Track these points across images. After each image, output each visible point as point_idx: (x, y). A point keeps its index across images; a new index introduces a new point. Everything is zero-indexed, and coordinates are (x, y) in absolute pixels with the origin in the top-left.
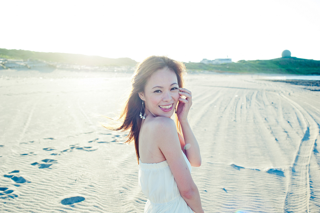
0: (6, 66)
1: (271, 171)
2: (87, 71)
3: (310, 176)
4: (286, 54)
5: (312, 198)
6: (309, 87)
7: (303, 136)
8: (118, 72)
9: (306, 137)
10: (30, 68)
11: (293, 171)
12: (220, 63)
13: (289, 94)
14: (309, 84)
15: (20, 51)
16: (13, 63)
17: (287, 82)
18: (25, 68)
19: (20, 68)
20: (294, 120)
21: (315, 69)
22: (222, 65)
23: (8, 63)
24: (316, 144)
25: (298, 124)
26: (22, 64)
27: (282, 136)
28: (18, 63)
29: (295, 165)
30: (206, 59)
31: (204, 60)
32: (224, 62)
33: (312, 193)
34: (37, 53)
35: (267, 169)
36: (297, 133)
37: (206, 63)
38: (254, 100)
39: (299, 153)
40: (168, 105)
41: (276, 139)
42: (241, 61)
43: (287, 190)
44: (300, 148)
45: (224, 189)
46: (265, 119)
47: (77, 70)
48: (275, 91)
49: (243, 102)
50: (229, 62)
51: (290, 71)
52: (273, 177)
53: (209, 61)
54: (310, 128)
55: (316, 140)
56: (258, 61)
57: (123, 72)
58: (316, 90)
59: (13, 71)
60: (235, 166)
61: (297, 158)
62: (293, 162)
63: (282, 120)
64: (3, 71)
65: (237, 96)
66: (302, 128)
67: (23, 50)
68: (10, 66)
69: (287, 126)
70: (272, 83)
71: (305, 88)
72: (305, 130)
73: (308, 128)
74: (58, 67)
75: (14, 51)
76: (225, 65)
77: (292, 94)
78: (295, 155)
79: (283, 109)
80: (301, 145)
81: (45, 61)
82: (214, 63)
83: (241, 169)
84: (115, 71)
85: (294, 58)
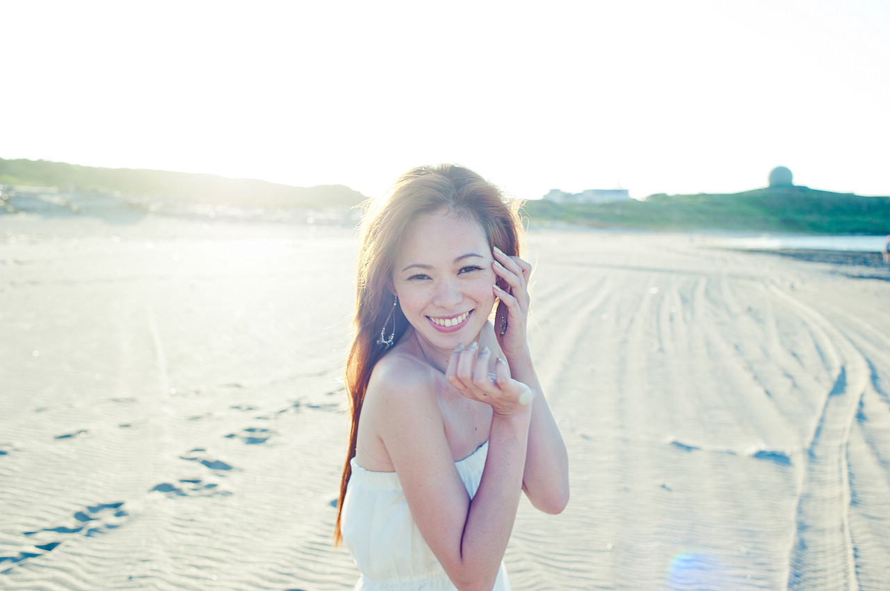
0: (13, 205)
1: (760, 455)
2: (232, 220)
3: (849, 466)
4: (781, 177)
5: (854, 503)
6: (843, 269)
7: (829, 386)
8: (318, 223)
9: (840, 387)
10: (78, 213)
11: (811, 455)
12: (599, 200)
13: (792, 287)
14: (841, 259)
15: (40, 165)
16: (32, 197)
17: (784, 254)
18: (65, 211)
19: (49, 210)
20: (806, 349)
21: (859, 218)
22: (603, 205)
23: (19, 197)
24: (861, 404)
25: (818, 359)
26: (56, 200)
27: (782, 387)
28: (46, 198)
29: (814, 444)
30: (558, 190)
31: (553, 191)
32: (607, 199)
33: (853, 494)
34: (88, 170)
35: (753, 449)
36: (817, 379)
37: (557, 199)
38: (700, 303)
39: (822, 420)
40: (450, 318)
41: (767, 393)
42: (655, 196)
43: (800, 489)
44: (824, 411)
45: (664, 486)
46: (736, 347)
47: (205, 218)
48: (753, 279)
49: (673, 305)
50: (621, 197)
51: (790, 225)
52: (767, 466)
53: (568, 196)
54: (848, 368)
55: (862, 395)
56: (704, 195)
57: (332, 223)
58: (861, 277)
59: (34, 219)
60: (678, 445)
61: (818, 431)
62: (810, 437)
63: (776, 348)
64: (8, 219)
65: (654, 290)
66: (829, 369)
67: (48, 162)
68: (23, 204)
69: (792, 365)
70: (742, 258)
71: (833, 273)
72: (836, 373)
73: (843, 370)
74: (153, 207)
75: (25, 163)
76: (611, 206)
77: (798, 285)
78: (813, 424)
79: (778, 322)
80: (827, 405)
81: (117, 194)
82: (581, 200)
83: (695, 453)
84: (311, 220)
85: (803, 189)
